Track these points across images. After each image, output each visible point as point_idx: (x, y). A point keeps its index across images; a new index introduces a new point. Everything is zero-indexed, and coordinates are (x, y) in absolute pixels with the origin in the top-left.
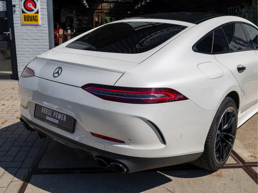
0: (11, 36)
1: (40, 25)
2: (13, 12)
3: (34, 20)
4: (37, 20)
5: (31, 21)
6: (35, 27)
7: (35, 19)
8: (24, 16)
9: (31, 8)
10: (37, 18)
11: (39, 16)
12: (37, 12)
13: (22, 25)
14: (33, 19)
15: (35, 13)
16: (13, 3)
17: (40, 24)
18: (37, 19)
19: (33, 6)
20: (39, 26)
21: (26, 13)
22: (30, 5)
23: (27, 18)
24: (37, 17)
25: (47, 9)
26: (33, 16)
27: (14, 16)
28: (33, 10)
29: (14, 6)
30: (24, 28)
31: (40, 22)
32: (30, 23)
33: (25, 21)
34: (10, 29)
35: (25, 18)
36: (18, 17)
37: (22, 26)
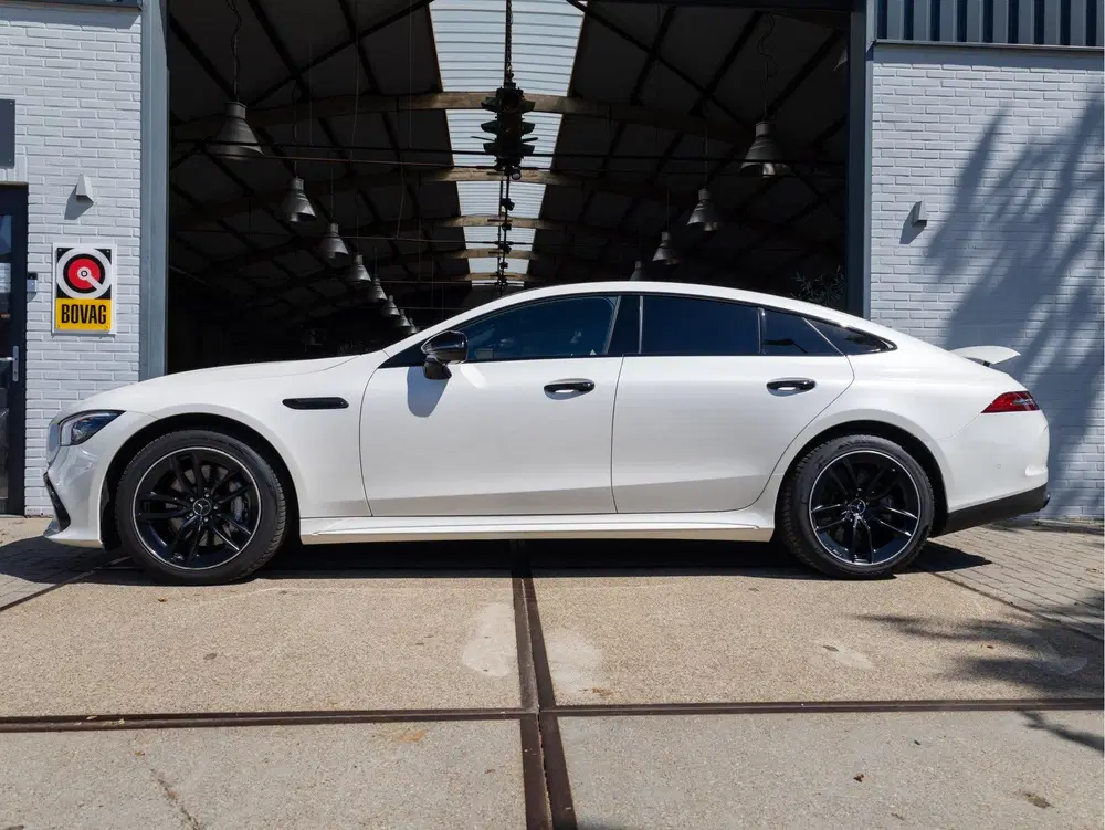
0: (15, 369)
1: (113, 336)
2: (28, 295)
3: (95, 317)
4: (103, 320)
5: (84, 321)
6: (98, 339)
7: (97, 315)
8: (63, 306)
9: (86, 281)
10: (103, 313)
11: (113, 306)
12: (107, 295)
13: (53, 335)
14: (91, 317)
15: (102, 297)
16: (31, 268)
17: (113, 330)
18: (104, 316)
19: (93, 275)
20: (108, 339)
21: (69, 297)
22: (84, 274)
23: (70, 314)
24: (105, 310)
25: (140, 286)
26: (93, 307)
27: (30, 306)
28: (93, 289)
29: (34, 276)
30: (58, 343)
31: (113, 325)
32: (80, 326)
33: (63, 321)
34: (16, 348)
35: (63, 313)
36: (41, 311)
37: (56, 338)
